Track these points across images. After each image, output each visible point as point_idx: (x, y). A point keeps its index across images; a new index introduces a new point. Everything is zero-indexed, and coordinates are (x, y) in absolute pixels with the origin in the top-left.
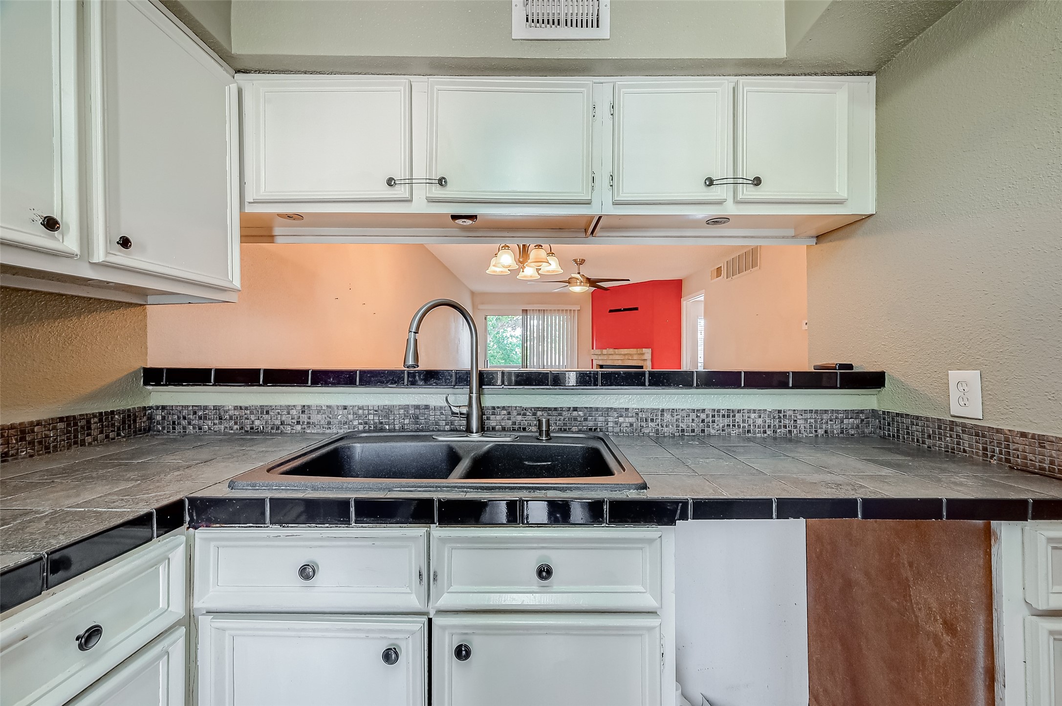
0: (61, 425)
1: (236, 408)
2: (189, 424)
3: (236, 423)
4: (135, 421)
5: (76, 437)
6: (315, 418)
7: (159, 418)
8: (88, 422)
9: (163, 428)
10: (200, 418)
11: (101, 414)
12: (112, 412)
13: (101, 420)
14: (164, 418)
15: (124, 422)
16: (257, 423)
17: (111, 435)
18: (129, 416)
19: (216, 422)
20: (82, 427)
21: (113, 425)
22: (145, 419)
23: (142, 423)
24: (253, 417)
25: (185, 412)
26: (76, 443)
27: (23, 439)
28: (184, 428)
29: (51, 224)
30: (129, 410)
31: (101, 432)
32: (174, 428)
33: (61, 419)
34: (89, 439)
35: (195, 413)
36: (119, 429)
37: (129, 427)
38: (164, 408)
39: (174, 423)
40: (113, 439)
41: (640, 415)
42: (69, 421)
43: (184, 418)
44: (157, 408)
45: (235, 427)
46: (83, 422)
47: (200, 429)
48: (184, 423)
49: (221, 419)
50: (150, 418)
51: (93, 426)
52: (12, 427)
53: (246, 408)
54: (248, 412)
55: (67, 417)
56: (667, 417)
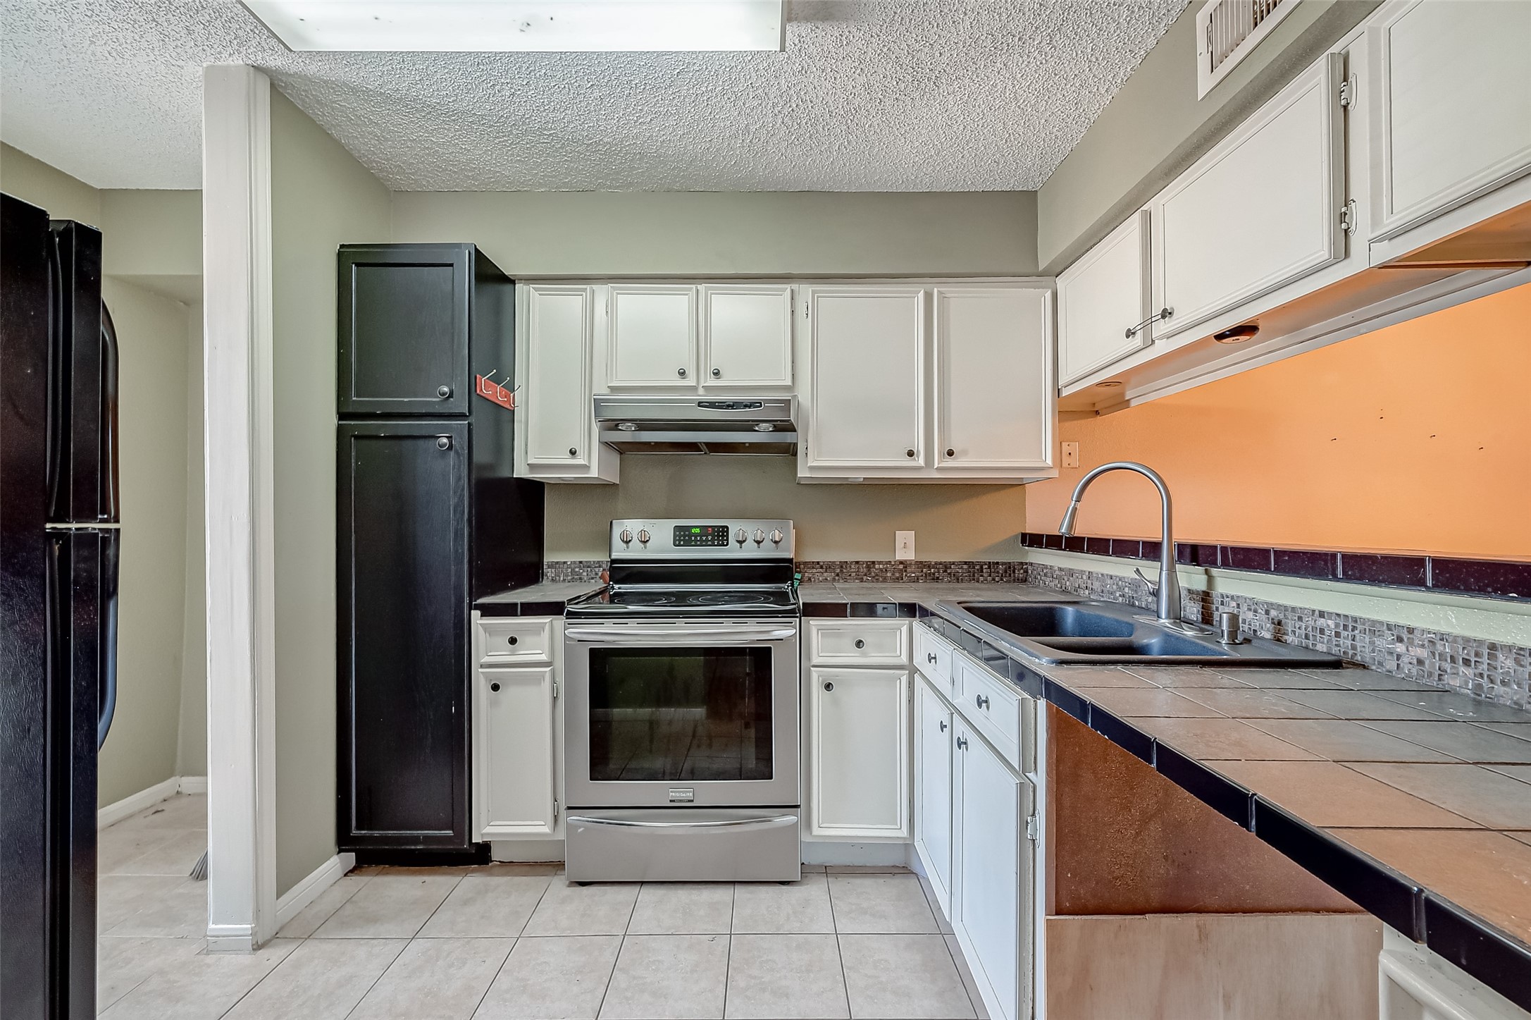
0: (965, 567)
1: (1057, 569)
3: (1058, 582)
4: (1014, 572)
5: (974, 576)
7: (1029, 572)
8: (982, 567)
9: (1031, 580)
10: (1044, 575)
11: (990, 563)
12: (997, 563)
13: (989, 567)
15: (1006, 572)
16: (1067, 584)
17: (997, 579)
18: (1010, 568)
19: (1050, 579)
20: (978, 570)
21: (998, 572)
22: (1022, 571)
23: (1020, 574)
24: (1065, 579)
26: (974, 580)
27: (945, 571)
29: (911, 454)
30: (1010, 563)
31: (990, 576)
32: (1034, 581)
33: (966, 563)
34: (981, 578)
35: (1042, 571)
36: (1002, 576)
37: (1010, 575)
38: (1030, 564)
39: (1034, 577)
40: (998, 582)
42: (970, 564)
46: (978, 567)
47: (1044, 584)
50: (1026, 571)
51: (984, 571)
52: (941, 563)
55: (969, 562)
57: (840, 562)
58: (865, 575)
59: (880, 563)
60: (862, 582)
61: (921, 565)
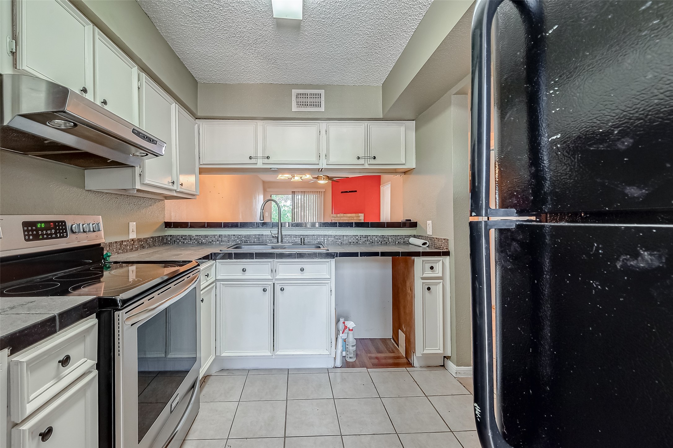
0: (151, 239)
1: (196, 236)
2: (180, 241)
3: (196, 241)
5: (154, 244)
6: (224, 239)
7: (169, 239)
8: (156, 239)
9: (171, 243)
10: (184, 239)
11: (158, 236)
14: (171, 239)
16: (203, 241)
18: (163, 238)
19: (189, 240)
21: (160, 241)
24: (202, 239)
25: (178, 237)
27: (146, 242)
28: (178, 243)
30: (162, 236)
32: (174, 243)
33: (151, 237)
34: (157, 245)
35: (182, 238)
37: (163, 241)
38: (171, 236)
39: (174, 241)
41: (336, 237)
42: (153, 238)
43: (178, 239)
44: (169, 236)
45: (196, 242)
47: (184, 243)
48: (178, 241)
49: (191, 239)
50: (166, 239)
52: (145, 239)
53: (200, 236)
54: (200, 237)
56: (345, 238)
57: (109, 243)
58: (119, 250)
59: (125, 241)
60: (118, 254)
61: (139, 240)
